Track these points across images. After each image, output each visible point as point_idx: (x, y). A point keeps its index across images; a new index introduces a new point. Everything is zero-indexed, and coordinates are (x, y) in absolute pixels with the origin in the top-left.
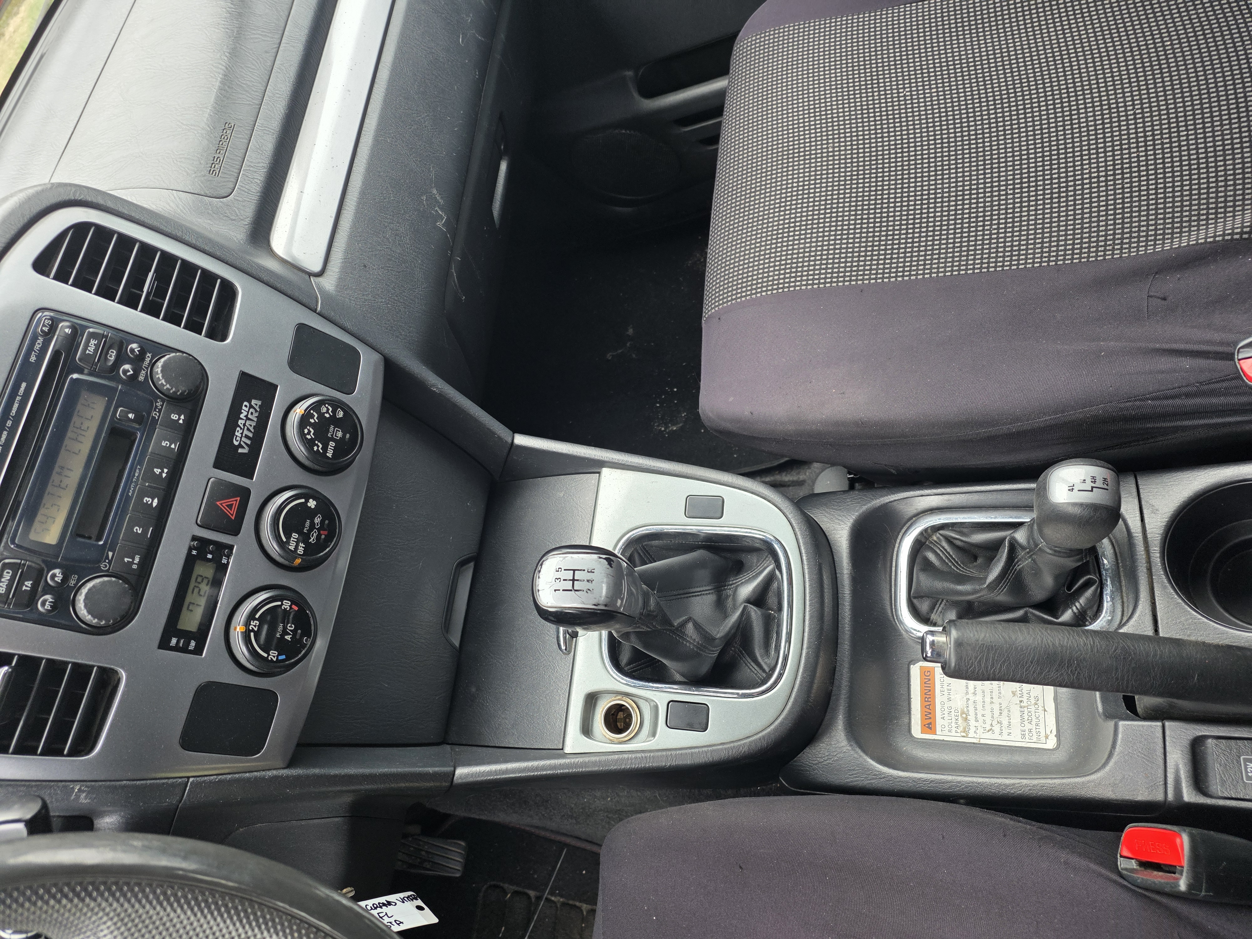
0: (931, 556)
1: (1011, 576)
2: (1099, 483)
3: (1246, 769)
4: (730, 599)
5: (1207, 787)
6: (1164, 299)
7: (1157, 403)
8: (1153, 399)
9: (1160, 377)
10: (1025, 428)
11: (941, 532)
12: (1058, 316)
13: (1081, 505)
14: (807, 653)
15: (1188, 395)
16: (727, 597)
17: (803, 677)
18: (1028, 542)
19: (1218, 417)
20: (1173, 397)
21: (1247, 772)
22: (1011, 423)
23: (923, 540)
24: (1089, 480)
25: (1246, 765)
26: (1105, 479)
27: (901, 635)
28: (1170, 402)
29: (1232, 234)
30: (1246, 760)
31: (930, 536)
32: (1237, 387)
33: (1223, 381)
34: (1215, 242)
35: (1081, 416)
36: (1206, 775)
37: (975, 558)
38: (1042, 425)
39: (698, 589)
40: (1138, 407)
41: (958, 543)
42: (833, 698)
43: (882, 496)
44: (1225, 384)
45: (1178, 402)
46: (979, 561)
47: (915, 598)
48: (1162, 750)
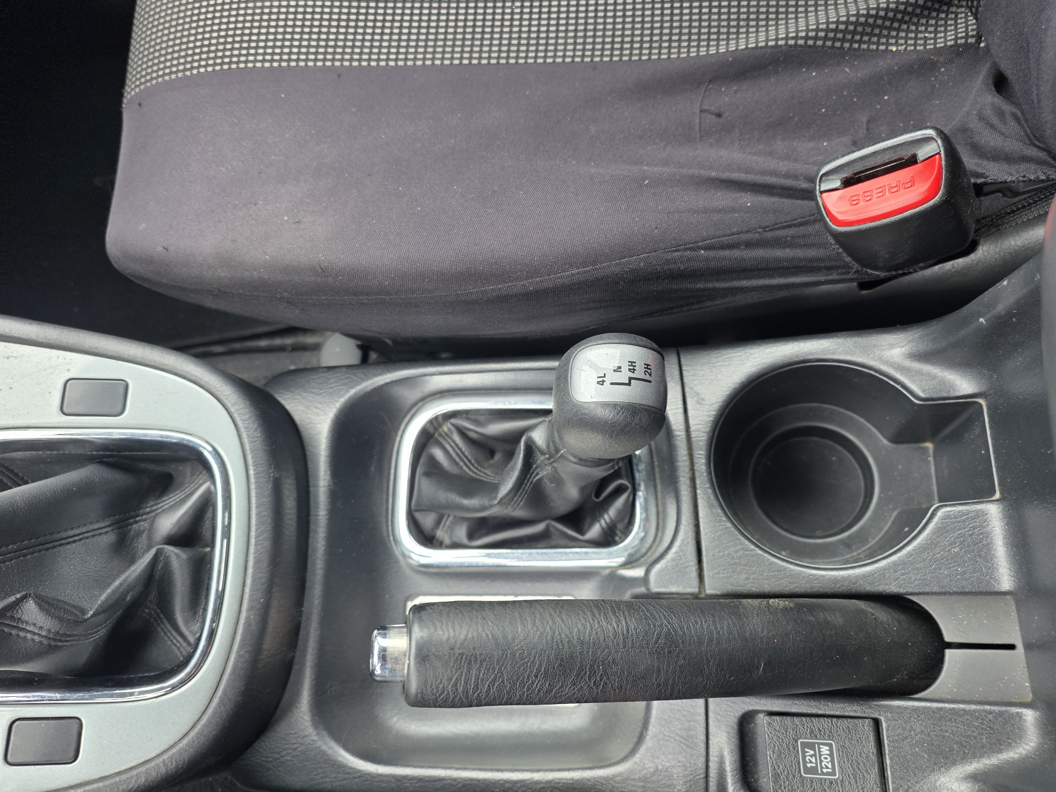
0: (438, 454)
1: (528, 486)
2: (640, 373)
3: (804, 757)
4: (144, 536)
5: (756, 781)
6: (719, 115)
7: (712, 254)
8: (706, 248)
9: (716, 217)
10: (545, 285)
11: (453, 421)
12: (593, 129)
13: (615, 405)
14: (248, 618)
15: (749, 245)
16: (139, 534)
17: (239, 656)
18: (548, 446)
19: (781, 276)
20: (731, 246)
21: (805, 762)
22: (527, 278)
23: (432, 431)
24: (625, 368)
25: (804, 752)
26: (647, 366)
27: (397, 562)
28: (727, 253)
29: (796, 38)
30: (804, 745)
31: (440, 425)
32: (804, 236)
33: (790, 226)
34: (776, 46)
35: (617, 270)
36: (756, 764)
37: (492, 453)
38: (567, 281)
39: (77, 531)
40: (689, 260)
41: (473, 435)
42: (295, 667)
43: (376, 375)
44: (792, 231)
45: (736, 253)
46: (498, 457)
47: (416, 511)
48: (704, 730)
